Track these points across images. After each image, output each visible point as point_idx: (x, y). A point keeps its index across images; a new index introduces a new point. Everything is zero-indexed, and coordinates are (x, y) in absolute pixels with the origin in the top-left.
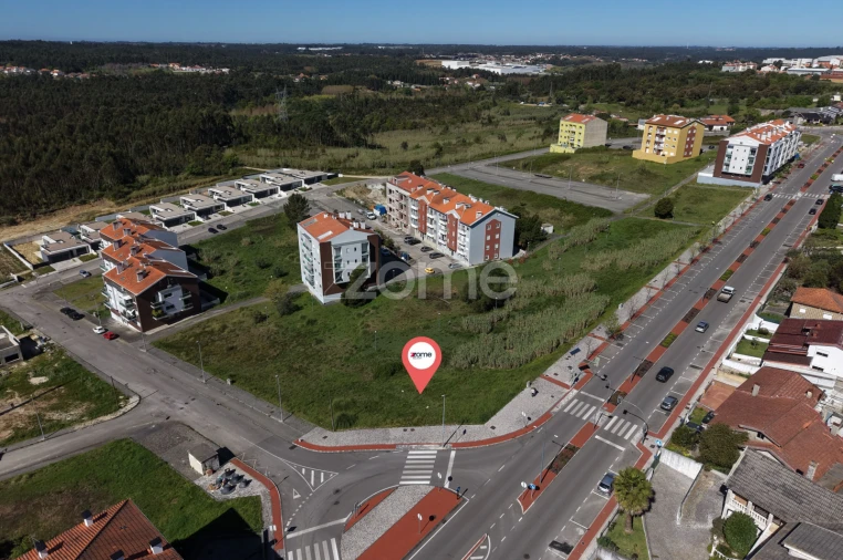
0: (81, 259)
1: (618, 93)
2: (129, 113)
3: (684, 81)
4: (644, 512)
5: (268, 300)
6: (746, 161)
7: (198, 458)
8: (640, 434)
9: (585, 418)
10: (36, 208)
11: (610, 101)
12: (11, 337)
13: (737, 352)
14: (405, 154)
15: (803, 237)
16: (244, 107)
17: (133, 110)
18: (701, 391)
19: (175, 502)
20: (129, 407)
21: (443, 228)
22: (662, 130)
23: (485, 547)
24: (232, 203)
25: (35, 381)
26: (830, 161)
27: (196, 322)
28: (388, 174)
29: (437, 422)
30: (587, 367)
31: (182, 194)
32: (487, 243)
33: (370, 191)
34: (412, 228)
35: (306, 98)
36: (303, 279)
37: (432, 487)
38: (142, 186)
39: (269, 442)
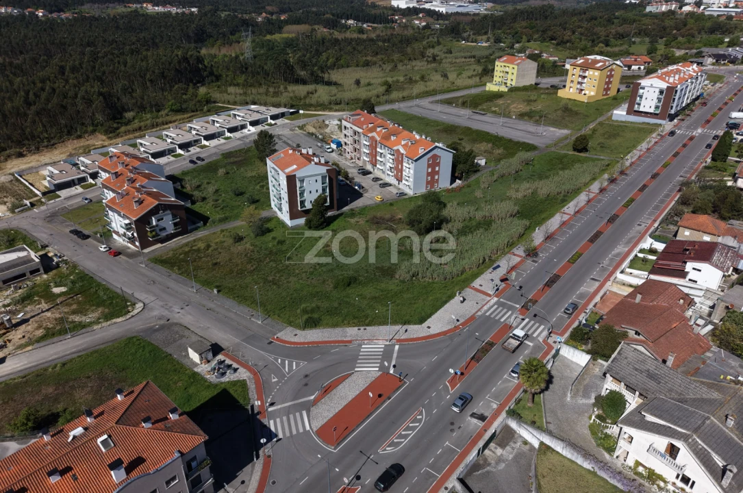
0: (82, 187)
1: (550, 33)
2: (113, 54)
3: (610, 21)
4: (542, 391)
5: (244, 223)
6: (656, 101)
7: (196, 351)
8: (545, 333)
9: (502, 320)
10: (39, 142)
11: (543, 40)
12: (33, 255)
13: (629, 267)
14: (358, 91)
15: (696, 170)
16: (213, 46)
17: (116, 52)
18: (597, 299)
19: (180, 384)
20: (136, 311)
21: (391, 161)
22: (585, 71)
23: (421, 417)
24: (209, 137)
25: (57, 290)
26: (731, 100)
27: (184, 241)
28: (344, 110)
29: (384, 323)
30: (506, 279)
31: (164, 129)
32: (428, 174)
33: (327, 126)
34: (364, 161)
35: (268, 37)
36: (273, 206)
37: (380, 373)
38: (129, 122)
39: (251, 339)
